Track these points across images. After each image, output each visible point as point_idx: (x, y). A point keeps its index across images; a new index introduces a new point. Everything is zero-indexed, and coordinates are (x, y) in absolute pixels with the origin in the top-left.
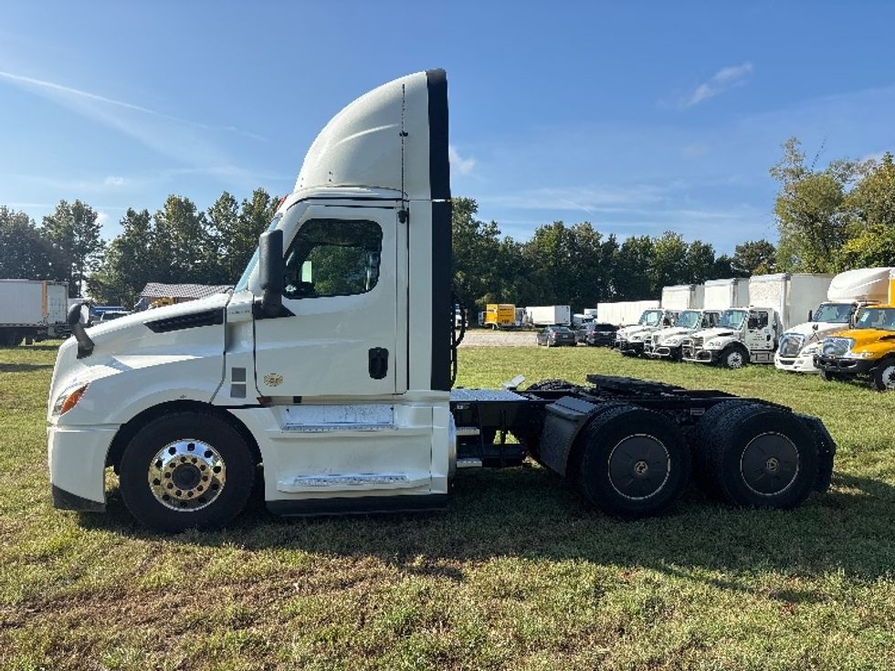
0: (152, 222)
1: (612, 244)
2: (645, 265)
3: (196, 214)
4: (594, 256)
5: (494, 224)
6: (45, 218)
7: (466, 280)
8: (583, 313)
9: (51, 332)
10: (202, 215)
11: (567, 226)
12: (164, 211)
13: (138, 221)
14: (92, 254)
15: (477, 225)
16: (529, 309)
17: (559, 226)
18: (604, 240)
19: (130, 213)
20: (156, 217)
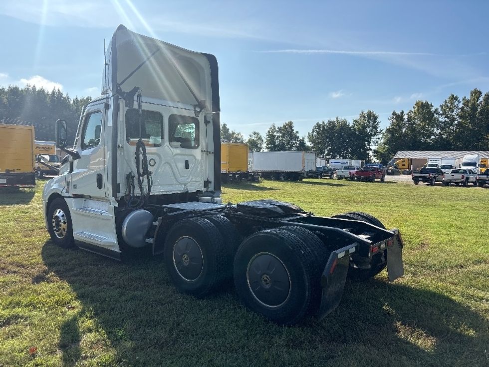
0: (406, 117)
3: (433, 109)
6: (354, 121)
9: (305, 176)
10: (436, 110)
12: (413, 110)
13: (399, 117)
14: (375, 137)
19: (394, 114)
20: (408, 114)
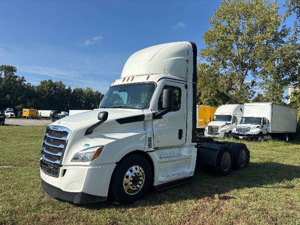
1: (69, 90)
2: (80, 98)
4: (64, 93)
5: (23, 78)
7: (11, 98)
8: (61, 113)
11: (54, 82)
15: (16, 77)
16: (39, 111)
17: (50, 81)
18: (67, 88)
